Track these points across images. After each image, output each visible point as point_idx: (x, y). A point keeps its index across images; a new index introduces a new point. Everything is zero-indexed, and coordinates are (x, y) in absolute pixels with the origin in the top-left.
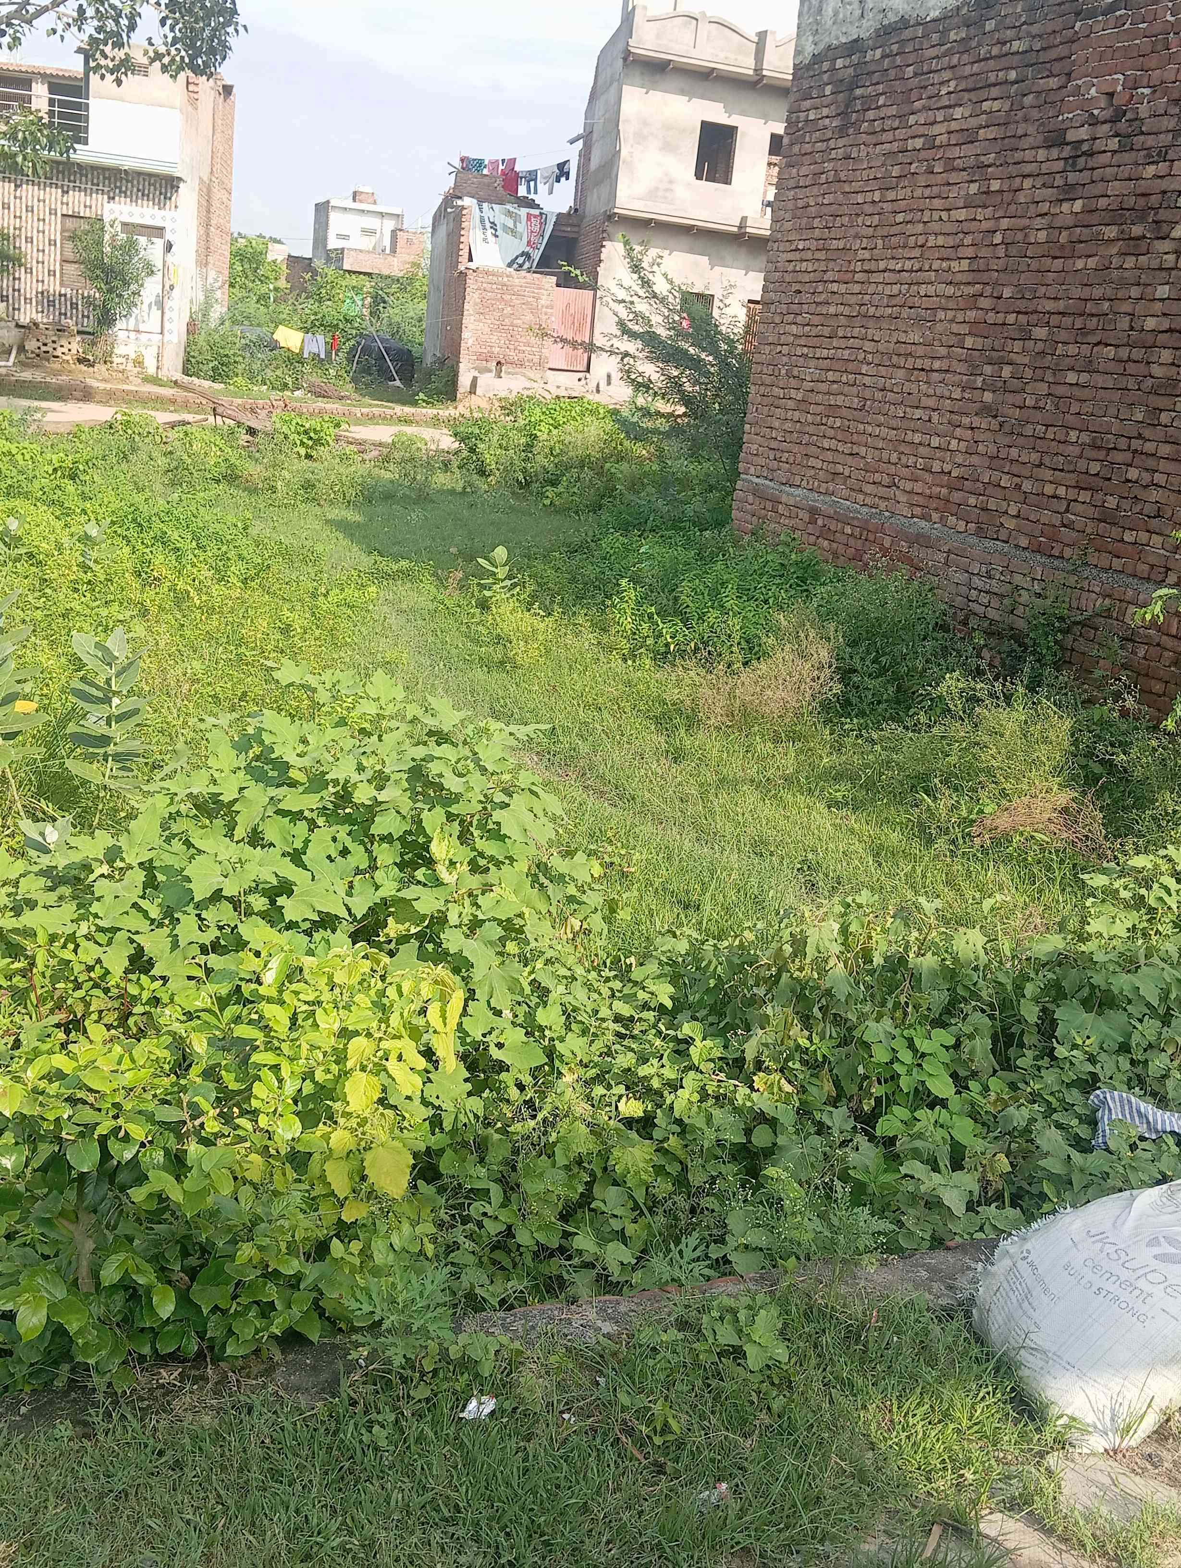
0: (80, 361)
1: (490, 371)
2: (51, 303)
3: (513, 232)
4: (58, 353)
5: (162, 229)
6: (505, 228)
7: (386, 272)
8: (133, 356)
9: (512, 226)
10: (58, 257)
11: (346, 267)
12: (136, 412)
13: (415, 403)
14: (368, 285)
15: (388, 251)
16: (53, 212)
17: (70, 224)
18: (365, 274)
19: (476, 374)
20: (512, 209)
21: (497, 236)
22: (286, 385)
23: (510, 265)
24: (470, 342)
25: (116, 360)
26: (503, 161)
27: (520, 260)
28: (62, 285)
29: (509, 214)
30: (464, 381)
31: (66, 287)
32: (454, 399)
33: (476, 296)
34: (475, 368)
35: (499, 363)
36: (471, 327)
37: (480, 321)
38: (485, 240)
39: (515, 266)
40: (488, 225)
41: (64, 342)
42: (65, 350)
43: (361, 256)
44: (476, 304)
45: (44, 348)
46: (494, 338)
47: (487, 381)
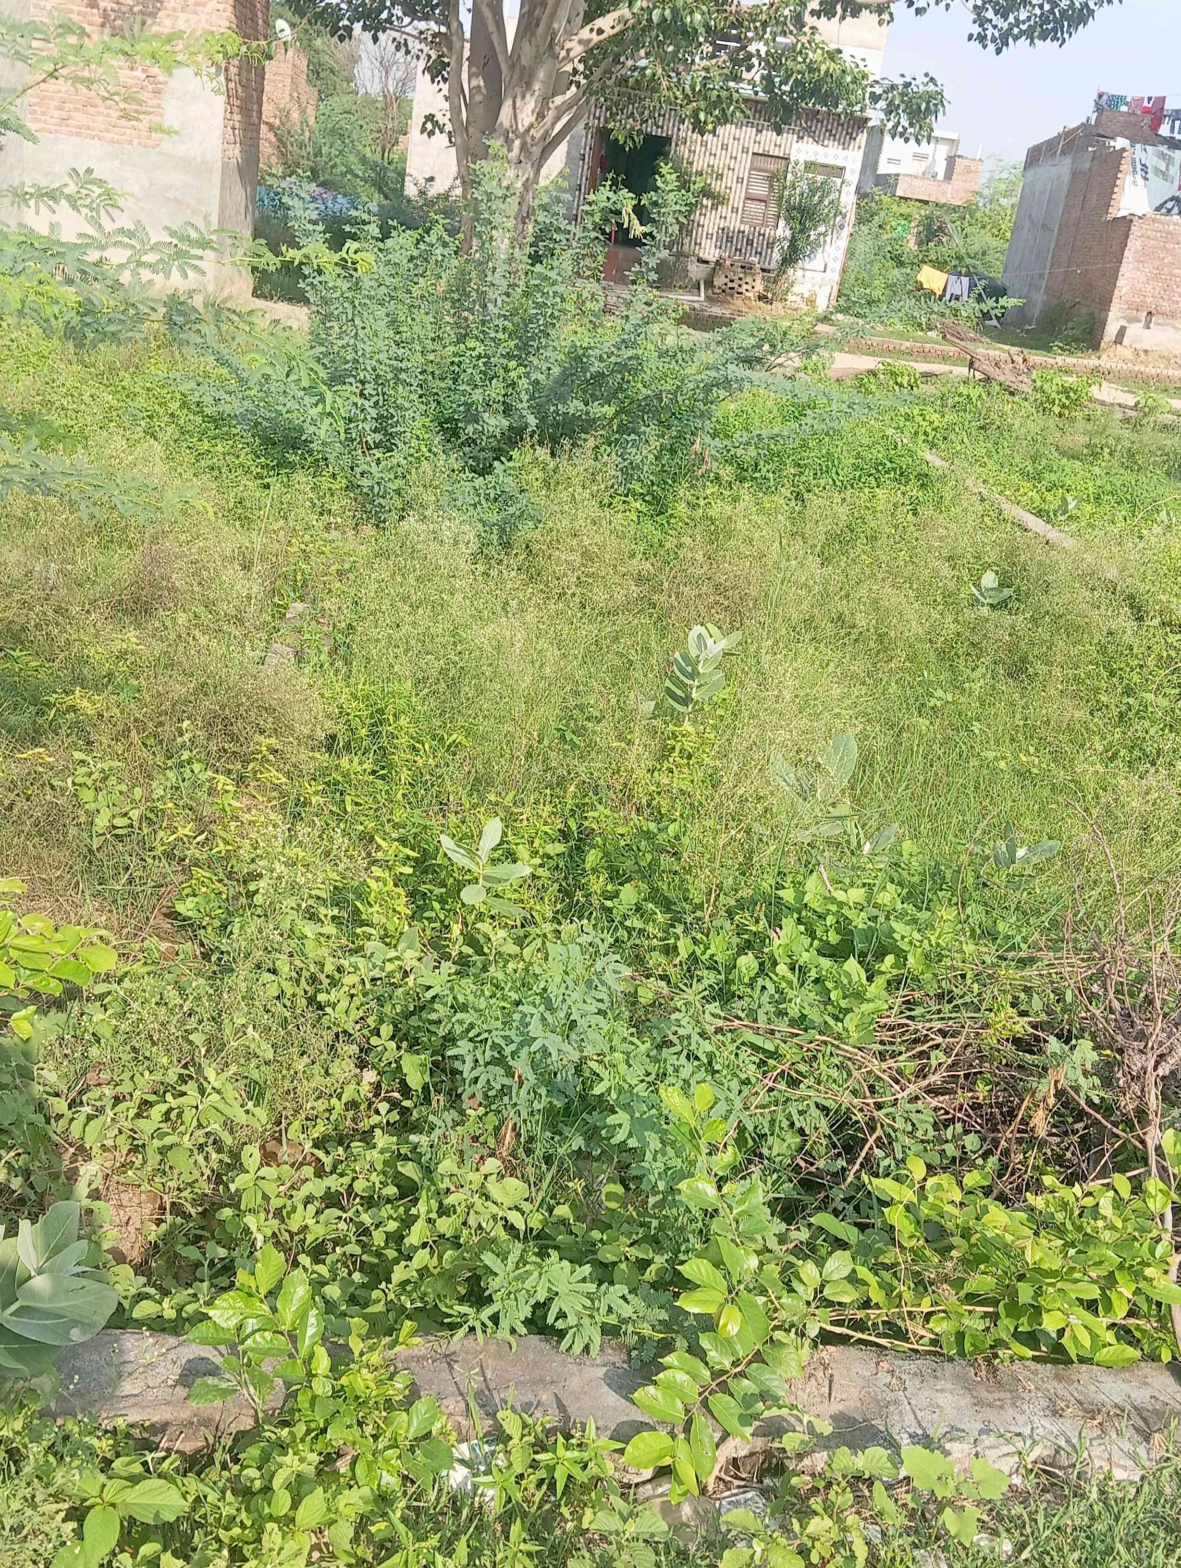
0: (760, 298)
1: (1139, 321)
2: (729, 239)
3: (1165, 175)
4: (743, 290)
5: (842, 169)
6: (1157, 171)
7: (942, 201)
8: (806, 295)
9: (1163, 168)
10: (743, 195)
11: (899, 193)
12: (900, 364)
13: (1049, 349)
14: (919, 213)
15: (941, 176)
16: (745, 150)
17: (761, 162)
18: (920, 201)
19: (1125, 323)
20: (1166, 151)
21: (1146, 179)
22: (920, 325)
23: (1158, 209)
24: (1124, 291)
25: (790, 298)
26: (1150, 99)
27: (1169, 205)
28: (742, 222)
29: (1163, 156)
30: (1111, 330)
31: (745, 223)
32: (1096, 347)
33: (1138, 243)
34: (1124, 318)
35: (1150, 313)
36: (1128, 274)
37: (1138, 269)
38: (1134, 183)
39: (1164, 210)
40: (1139, 167)
41: (749, 279)
42: (749, 287)
43: (916, 182)
44: (1136, 252)
45: (730, 285)
46: (1149, 288)
47: (1135, 330)
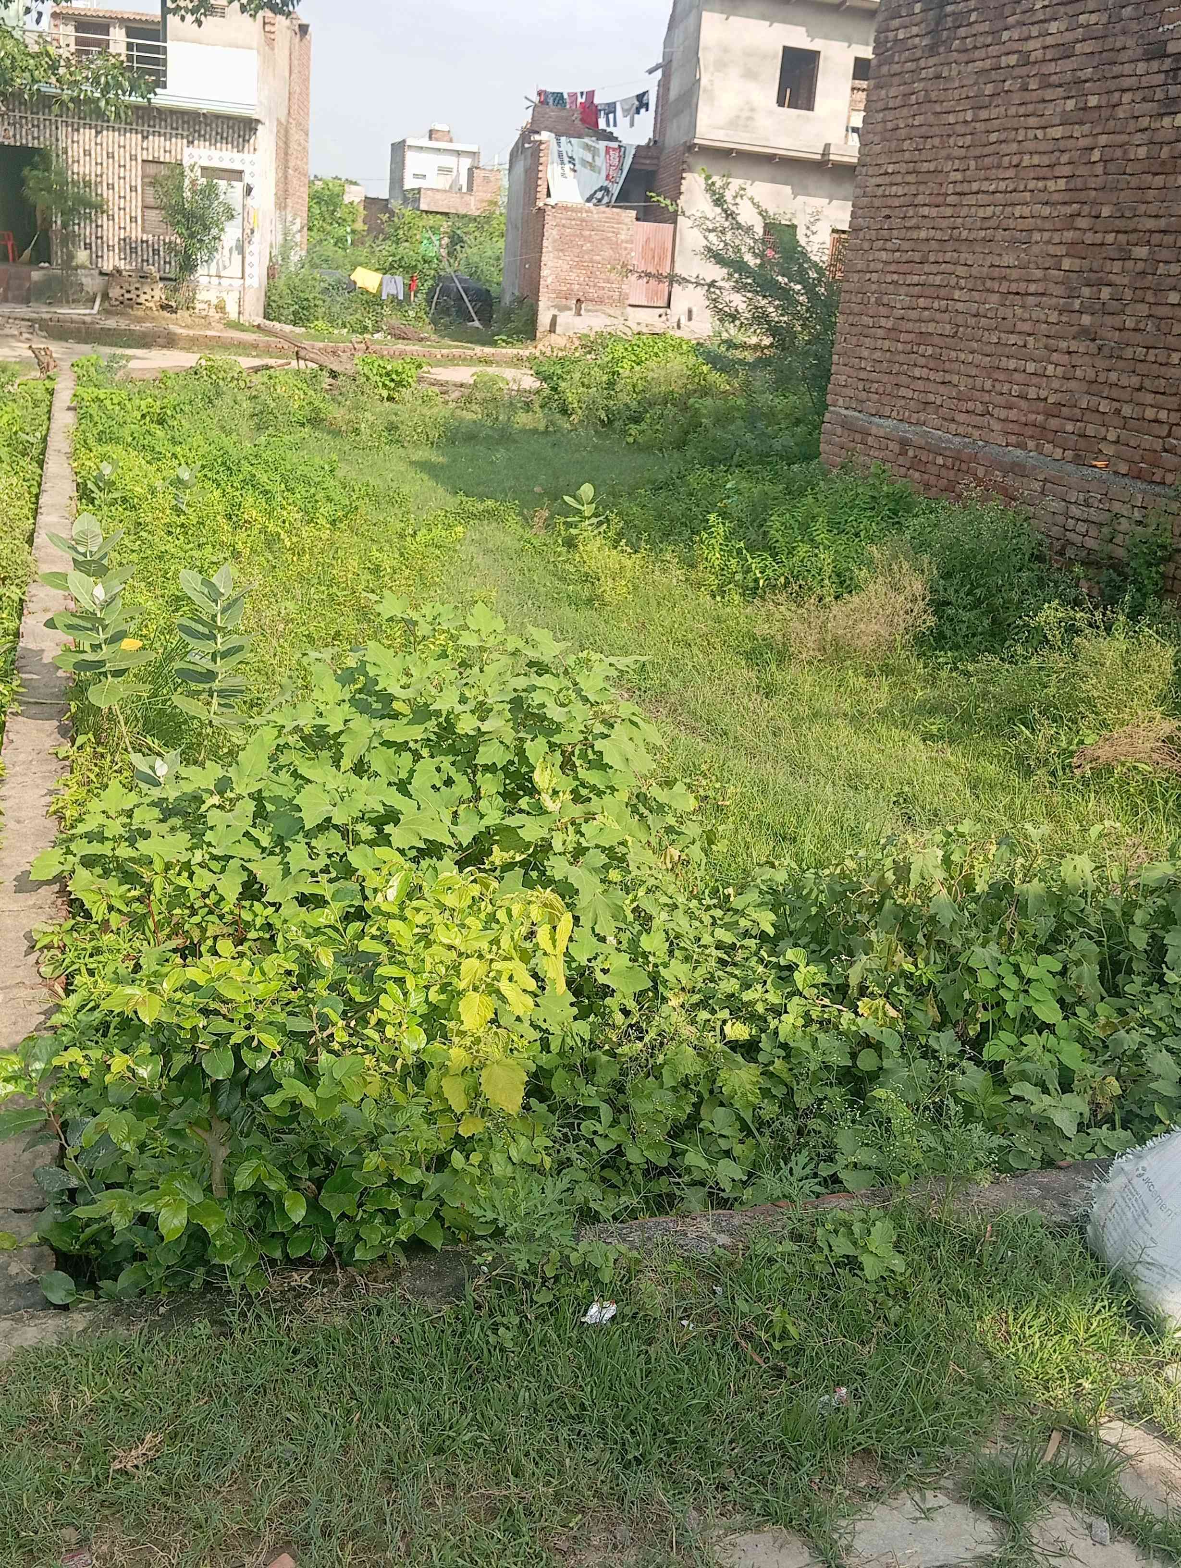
0: (163, 307)
1: (570, 309)
2: (133, 250)
3: (592, 166)
4: (141, 300)
5: (241, 172)
6: (584, 162)
7: (462, 211)
8: (214, 301)
9: (590, 160)
10: (140, 204)
11: (423, 207)
12: (220, 358)
13: (494, 344)
14: (445, 226)
15: (464, 190)
16: (133, 158)
17: (152, 169)
18: (442, 213)
19: (556, 312)
20: (590, 143)
21: (575, 171)
22: (366, 328)
23: (589, 200)
24: (549, 280)
25: (199, 306)
26: (582, 93)
27: (599, 195)
28: (143, 231)
29: (588, 147)
30: (544, 319)
31: (148, 233)
32: (533, 338)
33: (554, 232)
34: (554, 306)
35: (578, 300)
36: (550, 264)
37: (559, 258)
38: (563, 175)
39: (594, 201)
40: (566, 159)
41: (147, 289)
42: (148, 297)
43: (438, 196)
44: (555, 241)
45: (127, 296)
46: (573, 276)
47: (566, 319)
